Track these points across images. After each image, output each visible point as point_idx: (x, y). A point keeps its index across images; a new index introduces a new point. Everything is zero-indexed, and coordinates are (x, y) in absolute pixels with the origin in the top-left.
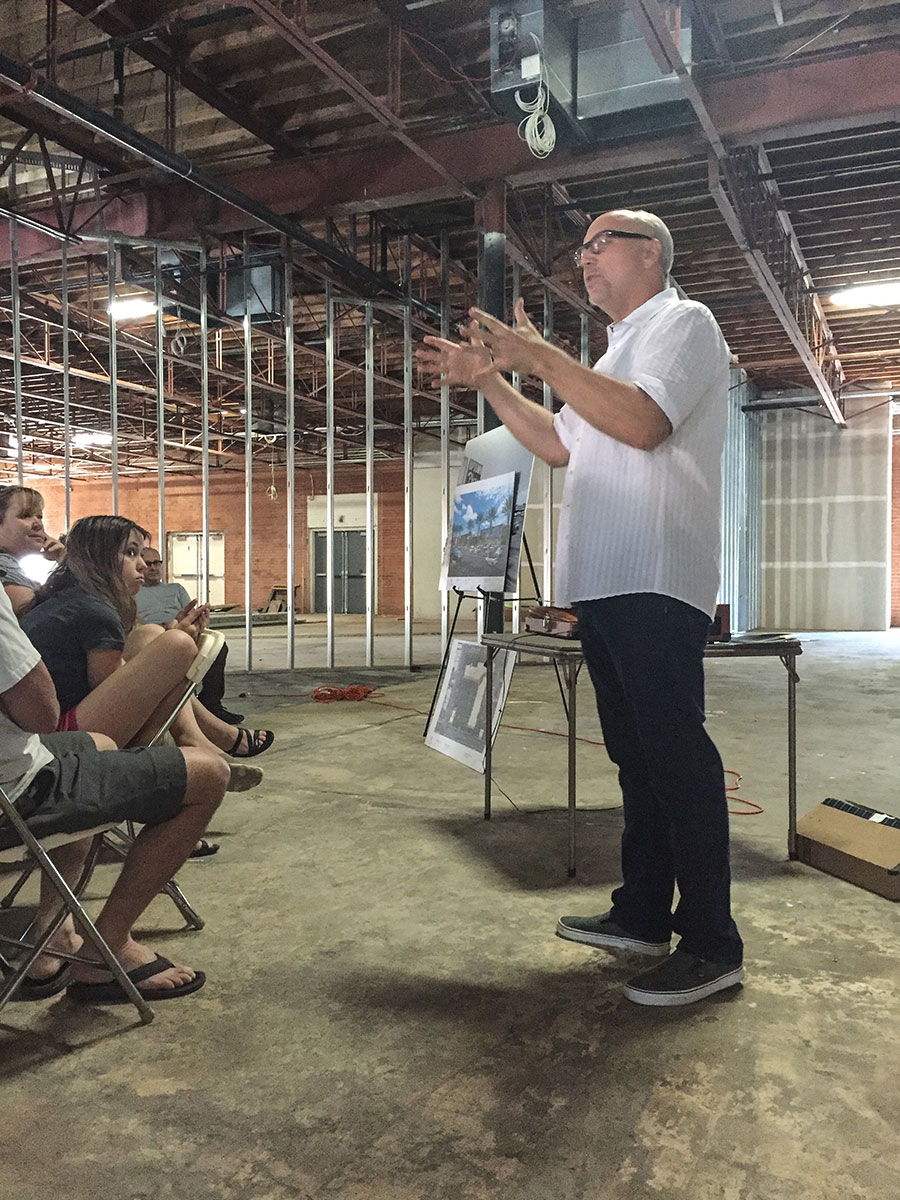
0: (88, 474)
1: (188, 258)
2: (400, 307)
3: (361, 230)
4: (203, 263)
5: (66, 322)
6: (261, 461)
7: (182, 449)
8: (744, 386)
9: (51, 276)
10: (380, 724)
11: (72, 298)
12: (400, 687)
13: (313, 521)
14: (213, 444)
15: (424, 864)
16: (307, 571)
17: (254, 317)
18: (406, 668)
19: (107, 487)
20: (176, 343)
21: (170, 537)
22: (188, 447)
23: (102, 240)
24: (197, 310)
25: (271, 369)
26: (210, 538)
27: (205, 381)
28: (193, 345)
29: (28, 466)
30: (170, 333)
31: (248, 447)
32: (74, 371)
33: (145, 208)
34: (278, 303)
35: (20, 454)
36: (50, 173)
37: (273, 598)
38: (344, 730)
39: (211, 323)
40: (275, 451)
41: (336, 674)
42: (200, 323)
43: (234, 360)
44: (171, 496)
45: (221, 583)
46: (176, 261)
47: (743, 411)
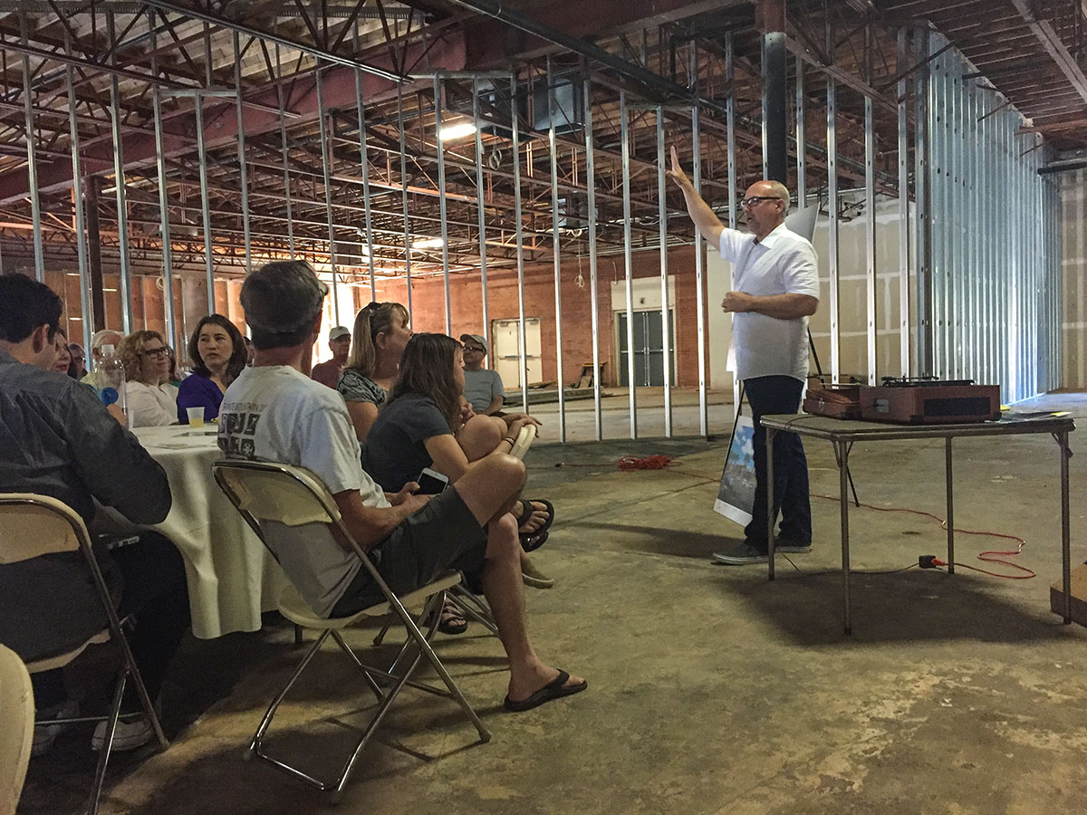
0: (424, 273)
1: (501, 84)
2: (689, 108)
3: (652, 41)
4: (513, 86)
5: (402, 149)
6: (569, 252)
7: (501, 247)
8: (1040, 149)
9: (390, 110)
10: (677, 491)
11: (407, 126)
12: (695, 456)
13: (616, 305)
14: (527, 241)
15: (713, 619)
16: (613, 350)
17: (558, 129)
18: (703, 437)
19: (441, 283)
20: (493, 159)
21: (494, 324)
22: (506, 245)
23: (429, 77)
24: (508, 128)
25: (575, 172)
26: (527, 323)
27: (518, 189)
28: (507, 158)
29: (378, 269)
30: (488, 148)
31: (556, 241)
32: (410, 189)
33: (464, 45)
34: (579, 113)
35: (371, 259)
36: (385, 23)
37: (584, 374)
38: (645, 497)
39: (521, 138)
40: (581, 243)
41: (639, 445)
42: (512, 138)
43: (543, 166)
44: (494, 288)
45: (539, 362)
46: (490, 86)
47: (1040, 174)
